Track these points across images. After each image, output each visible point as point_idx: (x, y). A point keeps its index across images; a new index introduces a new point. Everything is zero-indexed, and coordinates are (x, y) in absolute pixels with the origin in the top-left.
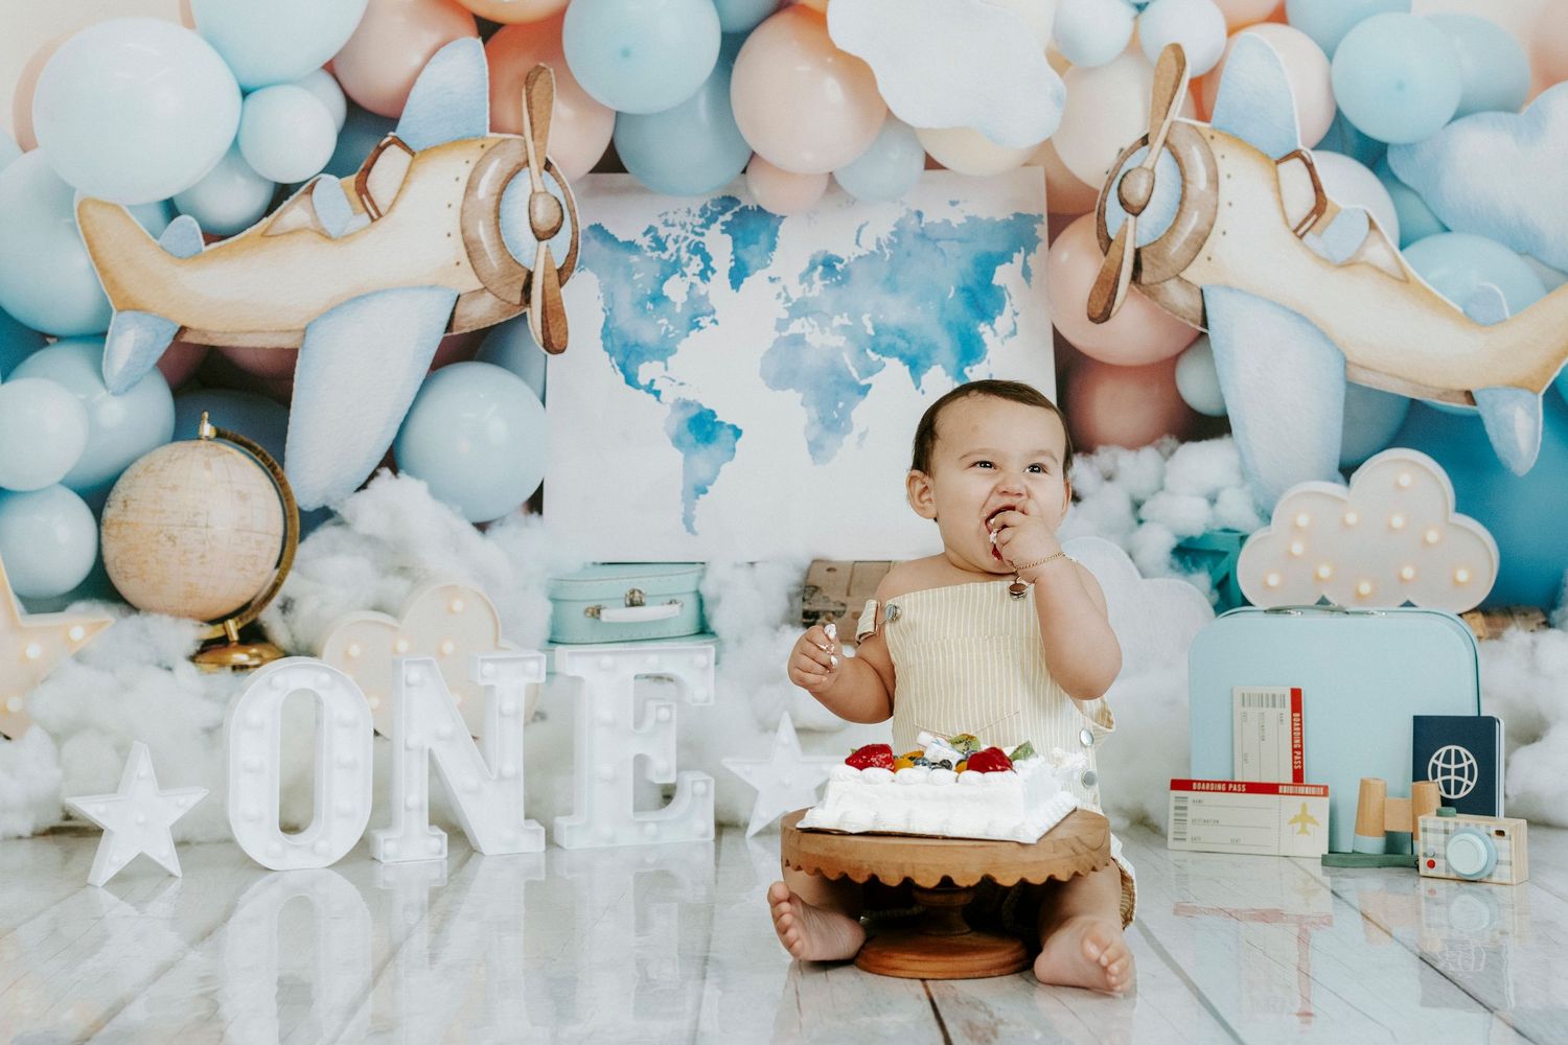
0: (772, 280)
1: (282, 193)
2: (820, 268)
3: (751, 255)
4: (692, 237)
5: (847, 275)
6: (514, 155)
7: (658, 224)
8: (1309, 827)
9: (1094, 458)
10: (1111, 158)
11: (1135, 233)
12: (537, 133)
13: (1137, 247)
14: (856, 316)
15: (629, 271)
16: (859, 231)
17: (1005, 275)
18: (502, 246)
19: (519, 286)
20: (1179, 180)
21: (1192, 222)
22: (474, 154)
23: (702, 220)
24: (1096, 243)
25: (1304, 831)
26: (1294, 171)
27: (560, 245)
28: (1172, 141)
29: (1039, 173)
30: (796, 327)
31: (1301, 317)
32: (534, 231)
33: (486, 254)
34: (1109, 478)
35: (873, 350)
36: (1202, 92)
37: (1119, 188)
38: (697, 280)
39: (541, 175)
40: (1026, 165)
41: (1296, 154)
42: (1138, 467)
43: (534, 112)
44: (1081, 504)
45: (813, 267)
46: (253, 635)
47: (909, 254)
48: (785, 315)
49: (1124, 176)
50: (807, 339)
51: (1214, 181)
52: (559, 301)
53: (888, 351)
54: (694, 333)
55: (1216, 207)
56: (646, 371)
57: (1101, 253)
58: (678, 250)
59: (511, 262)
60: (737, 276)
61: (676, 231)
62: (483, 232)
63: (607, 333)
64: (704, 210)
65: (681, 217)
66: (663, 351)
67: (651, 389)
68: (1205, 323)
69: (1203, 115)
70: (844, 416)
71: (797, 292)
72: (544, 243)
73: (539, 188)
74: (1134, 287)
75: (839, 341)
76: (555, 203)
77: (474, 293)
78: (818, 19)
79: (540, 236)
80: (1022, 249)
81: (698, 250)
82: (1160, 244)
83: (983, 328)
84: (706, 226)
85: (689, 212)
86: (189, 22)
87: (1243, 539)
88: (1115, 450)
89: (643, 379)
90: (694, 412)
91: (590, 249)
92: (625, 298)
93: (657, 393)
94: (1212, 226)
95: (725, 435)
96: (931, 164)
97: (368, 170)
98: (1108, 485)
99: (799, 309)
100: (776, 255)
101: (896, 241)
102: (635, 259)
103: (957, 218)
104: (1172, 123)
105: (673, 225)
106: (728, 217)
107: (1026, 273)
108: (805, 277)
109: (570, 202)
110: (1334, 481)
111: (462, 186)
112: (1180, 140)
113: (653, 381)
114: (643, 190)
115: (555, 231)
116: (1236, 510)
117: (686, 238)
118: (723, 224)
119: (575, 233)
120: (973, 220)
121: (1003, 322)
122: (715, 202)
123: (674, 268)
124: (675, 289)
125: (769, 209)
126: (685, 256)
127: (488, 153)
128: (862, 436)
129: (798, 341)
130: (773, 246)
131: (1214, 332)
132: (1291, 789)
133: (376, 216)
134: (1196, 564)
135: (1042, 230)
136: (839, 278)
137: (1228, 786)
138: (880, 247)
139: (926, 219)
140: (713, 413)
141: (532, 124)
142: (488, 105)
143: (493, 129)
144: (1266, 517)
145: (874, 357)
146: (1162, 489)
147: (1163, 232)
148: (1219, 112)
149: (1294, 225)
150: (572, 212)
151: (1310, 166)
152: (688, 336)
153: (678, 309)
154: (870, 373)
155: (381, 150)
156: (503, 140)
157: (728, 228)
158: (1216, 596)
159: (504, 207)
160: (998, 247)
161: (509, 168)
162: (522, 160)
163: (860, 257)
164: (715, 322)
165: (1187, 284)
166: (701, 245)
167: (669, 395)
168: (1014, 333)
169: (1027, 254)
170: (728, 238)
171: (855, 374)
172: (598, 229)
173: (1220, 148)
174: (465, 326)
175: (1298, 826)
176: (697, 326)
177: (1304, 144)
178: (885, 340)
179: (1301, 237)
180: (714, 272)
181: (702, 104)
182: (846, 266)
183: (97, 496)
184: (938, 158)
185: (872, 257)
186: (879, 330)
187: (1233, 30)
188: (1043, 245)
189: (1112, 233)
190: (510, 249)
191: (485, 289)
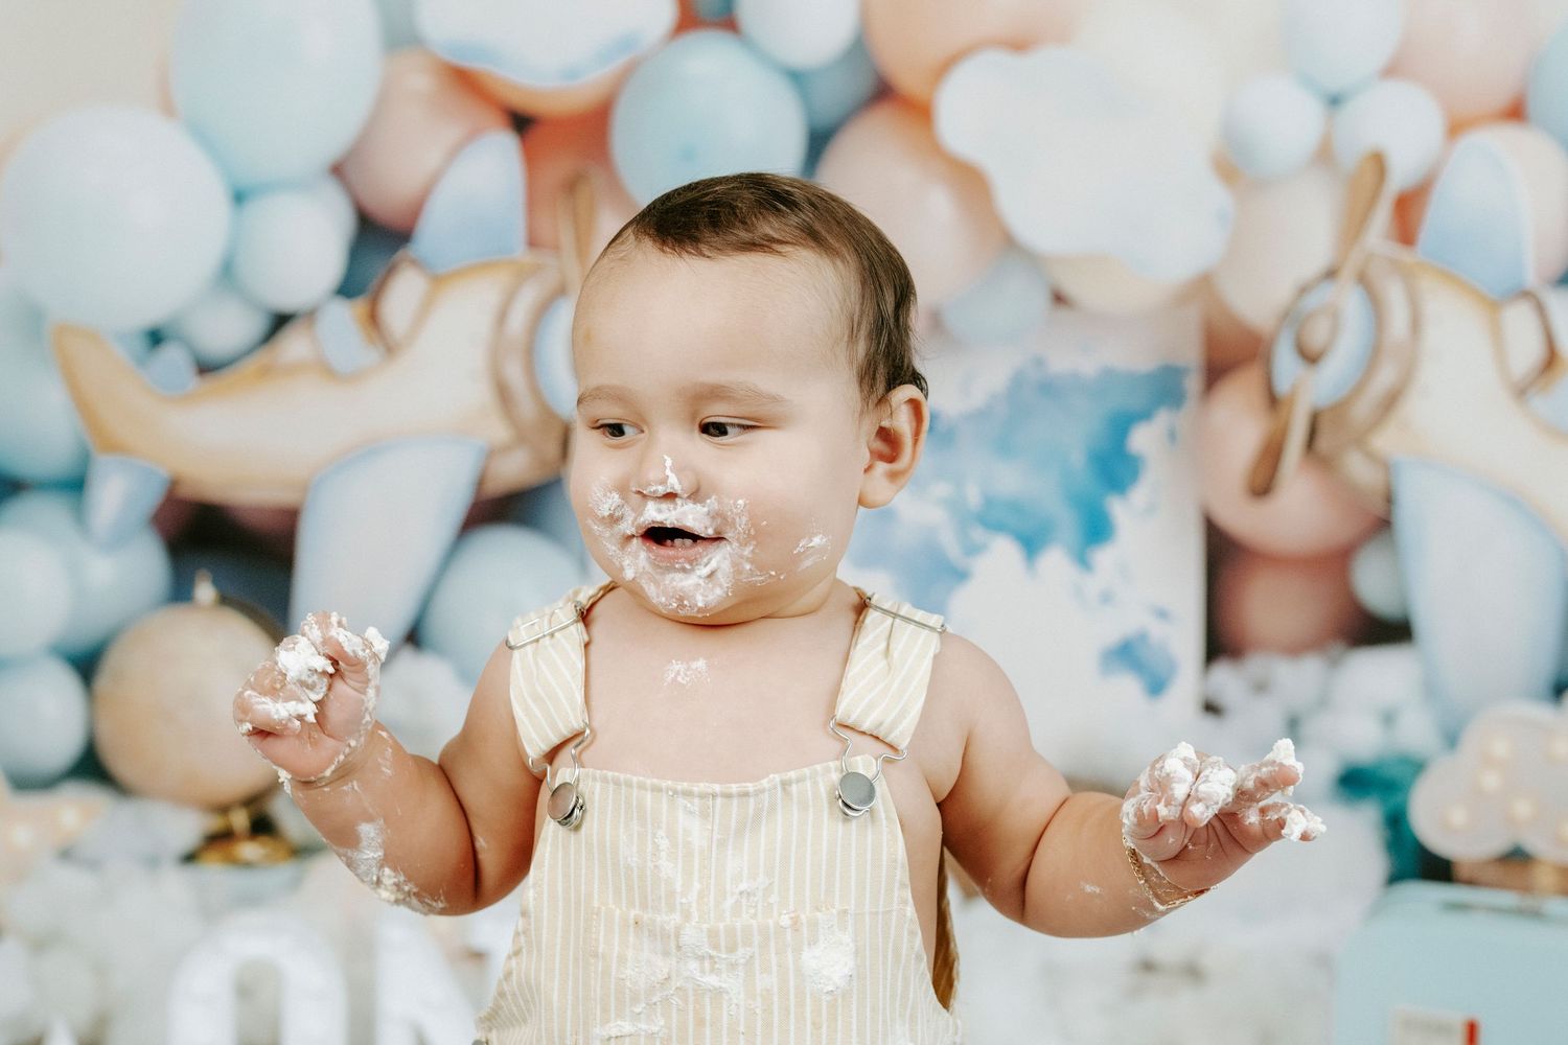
1: (280, 322)
5: (950, 436)
6: (548, 281)
9: (1242, 665)
10: (1286, 293)
11: (1310, 389)
13: (1314, 406)
14: (958, 486)
16: (968, 380)
17: (1144, 439)
18: (536, 391)
19: (555, 441)
20: (1372, 323)
21: (1385, 377)
24: (1257, 399)
26: (1518, 318)
28: (1368, 275)
29: (1194, 315)
33: (517, 401)
34: (1260, 688)
35: (981, 527)
36: (1408, 212)
37: (1295, 331)
40: (1179, 300)
41: (1526, 294)
42: (1298, 677)
44: (1227, 720)
46: (262, 827)
47: (1027, 410)
49: (1304, 319)
50: (901, 511)
51: (1416, 324)
53: (997, 527)
55: (1415, 359)
57: (1265, 414)
59: (547, 414)
62: (514, 373)
68: (1389, 507)
69: (1405, 236)
74: (1308, 458)
75: (938, 516)
77: (507, 448)
78: (921, 113)
82: (1340, 408)
83: (1114, 504)
86: (168, 108)
87: (1420, 768)
88: (1271, 657)
94: (1407, 381)
96: (1059, 298)
97: (379, 293)
98: (1259, 698)
103: (1088, 368)
107: (1172, 436)
116: (1416, 732)
120: (1107, 371)
121: (1140, 494)
127: (523, 275)
133: (390, 352)
134: (1364, 794)
135: (1193, 383)
138: (991, 402)
139: (1050, 367)
144: (1451, 740)
145: (978, 534)
146: (1323, 704)
147: (1347, 390)
148: (1426, 236)
149: (1517, 383)
151: (1541, 310)
154: (973, 550)
155: (392, 269)
156: (541, 263)
158: (1387, 834)
159: (538, 343)
160: (1139, 403)
161: (545, 295)
162: (558, 286)
163: (966, 415)
165: (1370, 455)
168: (1152, 510)
169: (1173, 412)
171: (954, 555)
174: (497, 487)
178: (996, 514)
179: (1525, 401)
183: (86, 664)
184: (1071, 288)
185: (980, 416)
186: (989, 502)
187: (1456, 128)
188: (1192, 402)
189: (1281, 388)
190: (546, 397)
191: (519, 441)
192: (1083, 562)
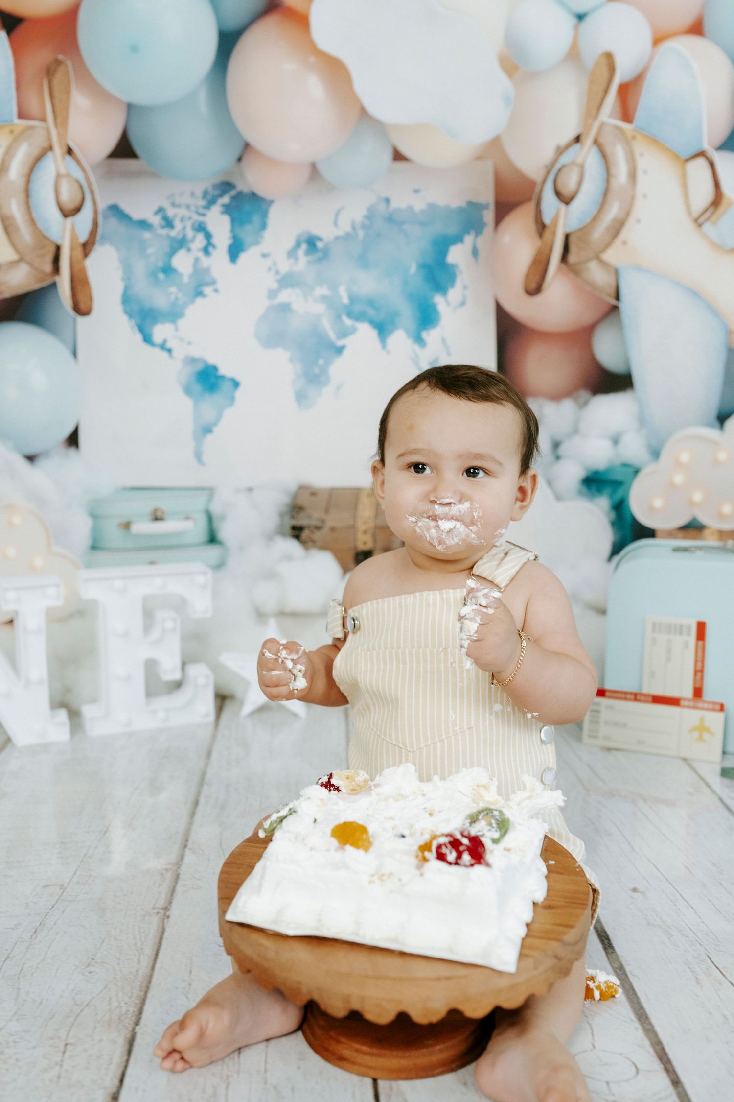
0: (264, 256)
2: (304, 246)
3: (246, 233)
4: (196, 217)
5: (326, 253)
6: (39, 141)
7: (166, 204)
8: (706, 736)
10: (548, 154)
11: (565, 220)
12: (59, 120)
13: (568, 230)
14: (334, 288)
15: (143, 245)
16: (337, 214)
17: (457, 255)
18: (32, 222)
19: (48, 257)
20: (604, 175)
21: (613, 211)
22: (5, 139)
23: (204, 202)
24: (532, 226)
25: (700, 738)
26: (699, 170)
27: (83, 222)
28: (601, 140)
29: (488, 168)
30: (285, 296)
31: (695, 294)
32: (61, 209)
33: (17, 229)
35: (350, 315)
36: (628, 97)
37: (555, 181)
38: (201, 255)
39: (63, 158)
40: (479, 158)
41: (702, 154)
42: (559, 415)
43: (56, 102)
45: (298, 245)
47: (378, 235)
48: (275, 286)
49: (560, 170)
50: (295, 306)
51: (633, 175)
52: (83, 271)
53: (360, 317)
54: (199, 300)
55: (633, 198)
56: (160, 332)
57: (536, 237)
58: (184, 228)
59: (41, 237)
60: (235, 251)
61: (182, 212)
62: (14, 210)
63: (126, 299)
64: (205, 194)
65: (186, 199)
66: (174, 315)
68: (617, 297)
69: (627, 116)
70: (324, 371)
71: (285, 266)
72: (69, 220)
73: (63, 171)
74: (563, 267)
75: (320, 309)
76: (76, 185)
77: (12, 264)
78: (301, 20)
79: (67, 213)
80: (472, 232)
81: (201, 228)
82: (585, 230)
83: (439, 300)
84: (208, 207)
85: (193, 194)
87: (637, 472)
88: (541, 401)
89: (157, 338)
90: (200, 367)
91: (109, 225)
92: (140, 268)
93: (169, 351)
94: (628, 214)
95: (226, 386)
96: (398, 156)
99: (287, 281)
100: (268, 234)
101: (367, 222)
102: (147, 235)
103: (419, 204)
104: (602, 125)
105: (179, 206)
106: (226, 199)
107: (475, 252)
108: (292, 254)
109: (90, 185)
110: (710, 425)
112: (607, 139)
113: (165, 341)
114: (153, 175)
115: (78, 210)
116: (634, 448)
117: (190, 218)
118: (223, 205)
119: (96, 212)
120: (432, 207)
121: (455, 293)
122: (215, 187)
123: (181, 243)
124: (182, 262)
125: (261, 192)
126: (190, 233)
127: (17, 138)
128: (338, 387)
129: (285, 308)
130: (264, 226)
131: (625, 304)
132: (691, 704)
134: (599, 490)
135: (489, 216)
136: (320, 254)
137: (636, 697)
138: (354, 228)
139: (394, 204)
140: (215, 368)
141: (54, 112)
142: (14, 93)
143: (21, 115)
144: (656, 454)
145: (348, 322)
146: (576, 431)
147: (588, 220)
148: (640, 115)
149: (695, 214)
150: (92, 192)
151: (712, 165)
152: (193, 302)
153: (186, 279)
154: (345, 333)
156: (31, 128)
157: (227, 209)
158: (613, 515)
159: (35, 187)
160: (452, 230)
161: (36, 152)
162: (46, 145)
163: (337, 238)
164: (216, 291)
165: (604, 264)
166: (202, 226)
167: (179, 352)
168: (463, 304)
169: (477, 236)
170: (226, 220)
171: (332, 336)
172: (115, 210)
173: (640, 147)
174: (6, 292)
175: (696, 734)
176: (199, 294)
177: (709, 145)
178: (357, 308)
179: (700, 226)
180: (214, 247)
181: (203, 96)
182: (326, 245)
184: (405, 150)
185: (347, 237)
186: (353, 299)
187: (657, 41)
188: (489, 229)
189: (547, 219)
190: (40, 225)
191: (21, 259)
192: (419, 340)
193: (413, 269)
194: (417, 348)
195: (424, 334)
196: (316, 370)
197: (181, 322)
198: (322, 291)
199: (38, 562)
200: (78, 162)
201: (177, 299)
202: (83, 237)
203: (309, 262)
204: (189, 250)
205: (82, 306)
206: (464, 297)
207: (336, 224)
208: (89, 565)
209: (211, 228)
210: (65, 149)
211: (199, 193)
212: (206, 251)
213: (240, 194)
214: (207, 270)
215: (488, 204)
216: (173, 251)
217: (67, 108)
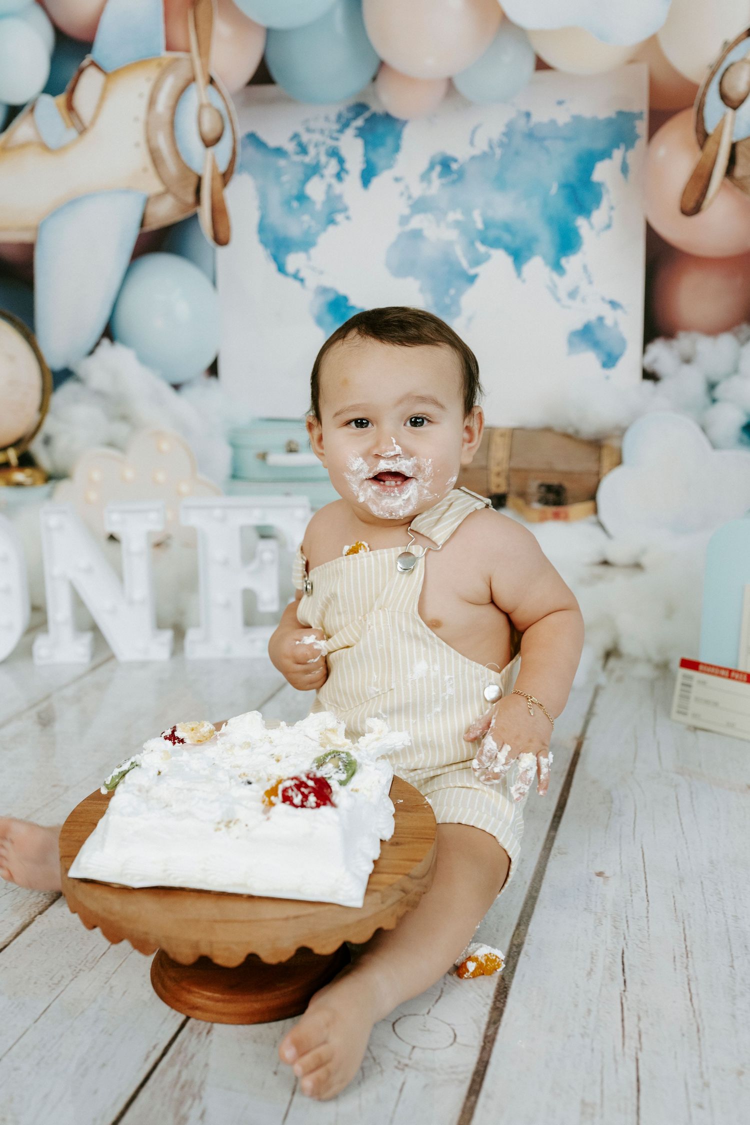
0: (397, 180)
1: (12, 113)
2: (438, 169)
3: (379, 157)
4: (329, 142)
5: (461, 174)
6: (184, 72)
7: (301, 130)
9: (674, 343)
11: (732, 125)
12: (203, 51)
13: (733, 141)
14: (467, 212)
15: (278, 173)
16: (474, 132)
17: (603, 172)
18: (177, 154)
19: (191, 189)
22: (152, 72)
23: (336, 127)
29: (642, 72)
30: (416, 222)
32: (203, 140)
33: (166, 161)
34: (687, 360)
35: (484, 242)
37: (720, 84)
38: (334, 181)
39: (206, 88)
40: (631, 62)
42: (715, 352)
43: (200, 32)
44: (662, 385)
45: (432, 167)
46: (27, 460)
47: (517, 153)
48: (406, 211)
49: (727, 70)
50: (427, 233)
52: (223, 202)
53: (495, 243)
54: (331, 229)
56: (294, 261)
58: (318, 154)
59: (185, 168)
60: (367, 176)
61: (317, 137)
62: (162, 142)
63: (263, 228)
64: (339, 117)
65: (320, 124)
66: (306, 244)
67: (296, 277)
70: (455, 301)
71: (417, 190)
72: (211, 150)
73: (205, 101)
74: (727, 181)
75: (452, 235)
76: (217, 115)
77: (159, 196)
80: (623, 147)
81: (334, 153)
83: (581, 223)
84: (341, 131)
85: (327, 118)
88: (695, 335)
89: (291, 267)
90: (330, 297)
91: (247, 154)
92: (275, 197)
93: (302, 281)
96: (541, 65)
97: (72, 91)
98: (686, 369)
99: (419, 206)
100: (401, 157)
101: (505, 140)
102: (282, 163)
103: (563, 117)
105: (314, 131)
106: (359, 122)
107: (625, 169)
108: (425, 177)
109: (229, 113)
111: (144, 102)
113: (298, 271)
114: (288, 100)
115: (218, 139)
117: (324, 143)
118: (357, 128)
119: (235, 141)
120: (577, 119)
121: (599, 216)
122: (350, 109)
123: (314, 170)
124: (316, 189)
125: (395, 112)
126: (323, 159)
127: (165, 70)
128: (470, 319)
129: (417, 235)
130: (397, 149)
133: (83, 131)
135: (642, 127)
136: (455, 176)
137: (731, 674)
138: (491, 147)
139: (535, 119)
140: (345, 299)
142: (162, 26)
143: (169, 47)
145: (482, 249)
146: (736, 371)
150: (231, 122)
152: (324, 230)
153: (318, 207)
154: (477, 261)
155: (81, 71)
156: (177, 60)
157: (361, 133)
159: (177, 119)
160: (600, 144)
161: (181, 83)
162: (190, 76)
163: (473, 158)
164: (348, 218)
166: (336, 150)
167: (312, 281)
168: (609, 226)
169: (626, 150)
170: (359, 144)
171: (464, 263)
172: (253, 138)
174: (154, 224)
176: (331, 221)
178: (492, 233)
180: (347, 172)
181: (339, 15)
182: (461, 166)
184: (548, 59)
185: (484, 157)
186: (487, 224)
188: (641, 142)
189: (710, 128)
190: (184, 157)
191: (167, 191)
192: (558, 268)
193: (554, 189)
194: (555, 276)
195: (563, 261)
196: (447, 301)
197: (313, 251)
198: (455, 216)
199: (184, 488)
200: (219, 91)
201: (310, 227)
202: (223, 167)
203: (443, 185)
204: (322, 176)
205: (222, 236)
206: (610, 218)
207: (472, 143)
208: (230, 493)
209: (344, 152)
210: (207, 79)
211: (333, 117)
212: (339, 177)
213: (374, 116)
214: (339, 197)
215: (642, 113)
216: (307, 178)
217: (209, 37)
